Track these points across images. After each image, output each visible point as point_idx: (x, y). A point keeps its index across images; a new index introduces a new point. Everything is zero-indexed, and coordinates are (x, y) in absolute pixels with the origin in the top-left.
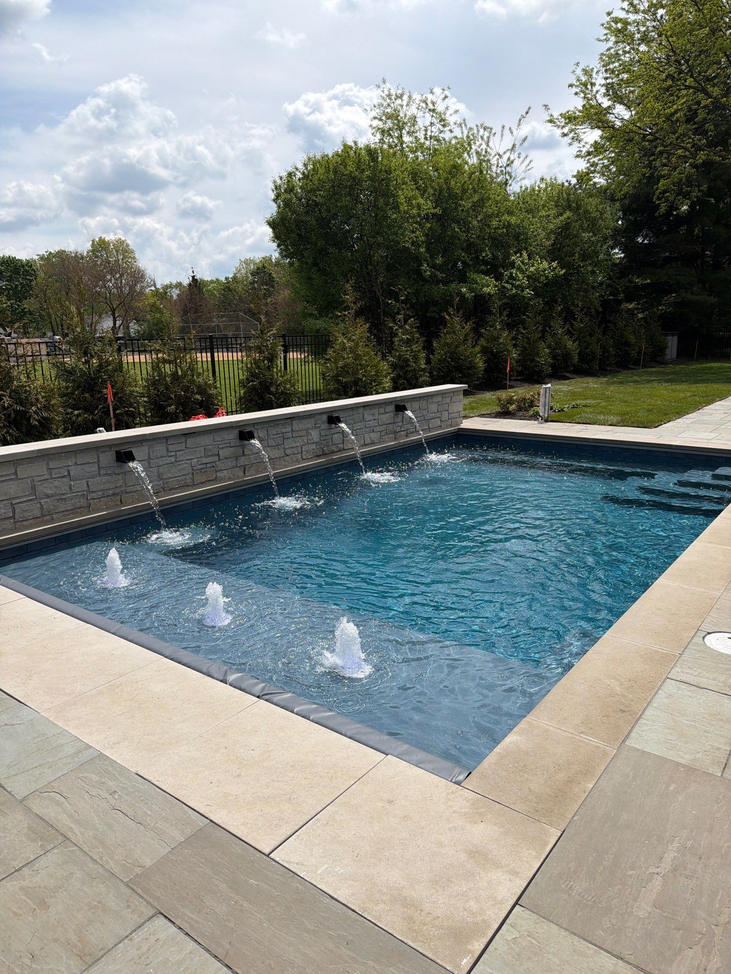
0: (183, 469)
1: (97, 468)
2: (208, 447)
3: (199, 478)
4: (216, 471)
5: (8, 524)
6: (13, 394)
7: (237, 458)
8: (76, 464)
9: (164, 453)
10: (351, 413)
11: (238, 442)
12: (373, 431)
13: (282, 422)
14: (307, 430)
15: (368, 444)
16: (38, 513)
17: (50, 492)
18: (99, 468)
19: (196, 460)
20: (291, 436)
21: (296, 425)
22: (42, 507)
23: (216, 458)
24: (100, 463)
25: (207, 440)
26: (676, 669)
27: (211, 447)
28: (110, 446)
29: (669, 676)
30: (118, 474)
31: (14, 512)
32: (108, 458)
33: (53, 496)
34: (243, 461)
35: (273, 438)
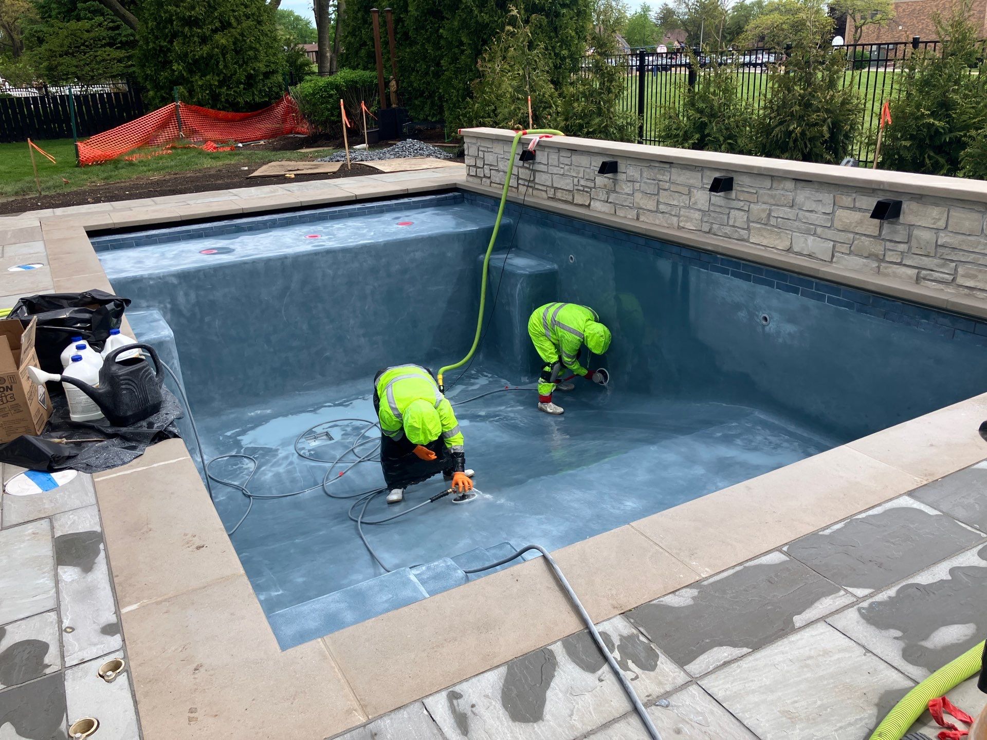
2: (587, 170)
3: (579, 199)
4: (590, 198)
7: (607, 192)
12: (815, 234)
14: (690, 187)
19: (576, 179)
20: (668, 187)
23: (592, 185)
25: (586, 160)
34: (615, 198)
35: (645, 183)
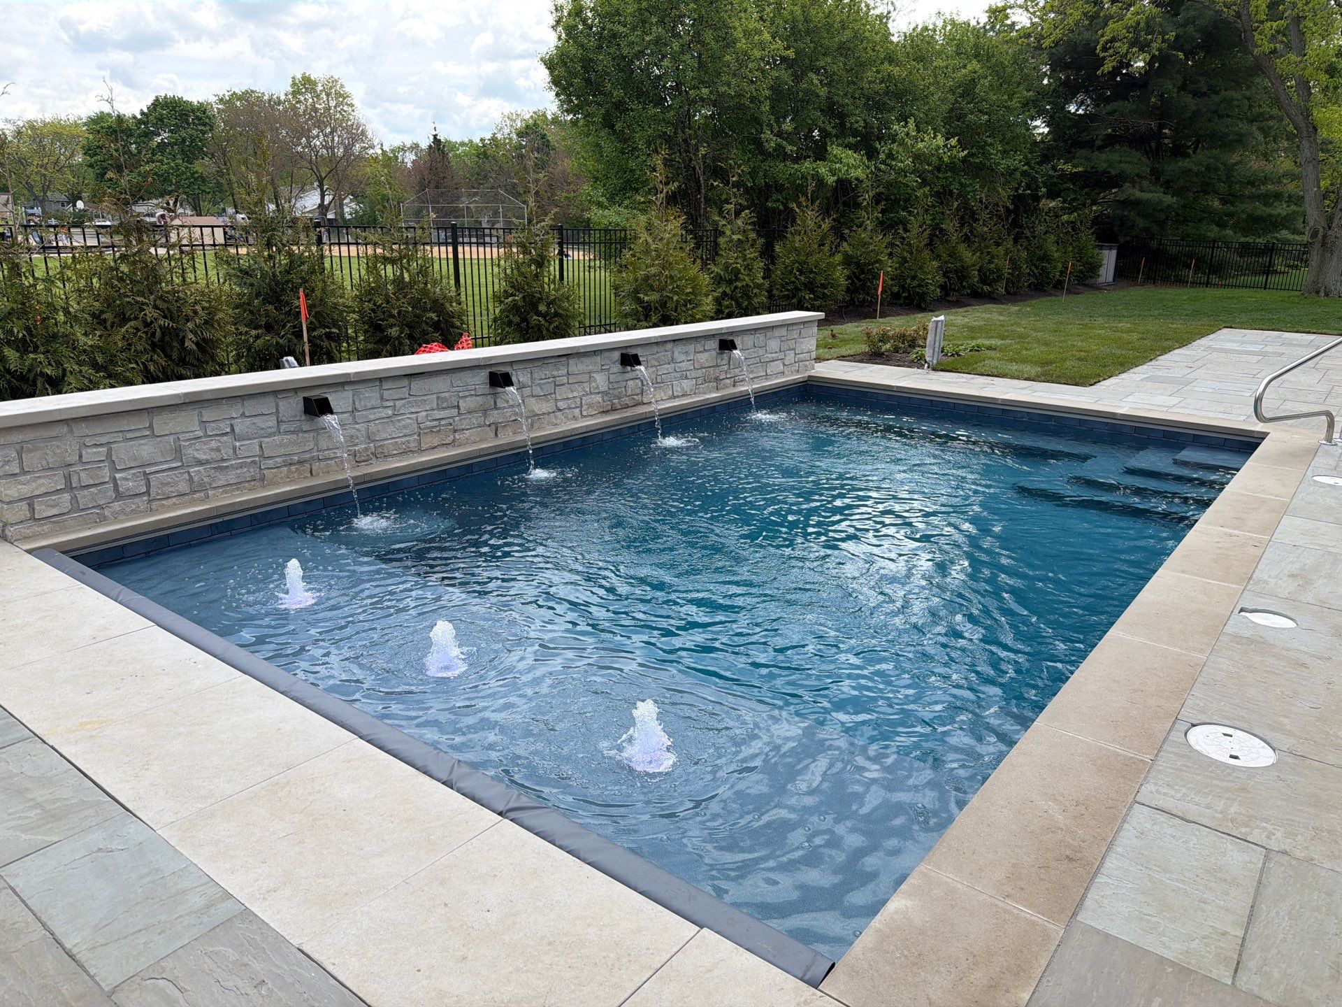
0: (405, 427)
1: (275, 422)
2: (443, 395)
3: (428, 441)
4: (455, 431)
5: (142, 502)
6: (158, 302)
7: (485, 412)
8: (243, 415)
9: (375, 401)
10: (655, 349)
11: (486, 388)
12: (686, 378)
13: (553, 361)
14: (590, 373)
15: (678, 397)
16: (183, 487)
17: (203, 457)
18: (278, 422)
19: (424, 414)
20: (566, 381)
21: (575, 366)
22: (191, 478)
23: (455, 412)
24: (281, 415)
25: (440, 384)
26: (1147, 785)
27: (447, 395)
28: (296, 390)
29: (1138, 799)
30: (306, 432)
31: (148, 486)
32: (293, 406)
33: (208, 462)
34: (494, 416)
35: (539, 384)
